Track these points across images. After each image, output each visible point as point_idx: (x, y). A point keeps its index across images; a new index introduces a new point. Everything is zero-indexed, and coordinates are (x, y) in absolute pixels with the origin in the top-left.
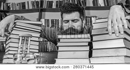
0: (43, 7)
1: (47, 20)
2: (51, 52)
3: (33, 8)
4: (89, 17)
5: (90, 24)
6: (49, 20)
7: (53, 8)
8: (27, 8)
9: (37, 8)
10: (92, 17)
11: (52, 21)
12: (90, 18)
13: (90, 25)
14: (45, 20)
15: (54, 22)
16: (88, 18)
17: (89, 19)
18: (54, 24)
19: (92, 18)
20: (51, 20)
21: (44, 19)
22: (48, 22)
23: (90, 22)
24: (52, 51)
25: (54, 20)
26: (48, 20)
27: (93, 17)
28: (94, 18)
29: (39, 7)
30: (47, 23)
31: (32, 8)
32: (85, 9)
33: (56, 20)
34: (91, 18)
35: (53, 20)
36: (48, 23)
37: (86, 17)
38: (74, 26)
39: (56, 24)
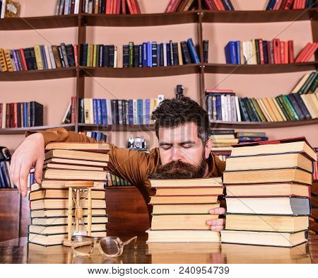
0: (86, 65)
1: (99, 102)
2: (113, 186)
3: (59, 65)
4: (212, 94)
5: (215, 113)
6: (105, 100)
7: (115, 66)
8: (40, 66)
9: (70, 65)
10: (222, 93)
11: (115, 104)
12: (216, 96)
13: (217, 116)
14: (95, 101)
15: (120, 108)
16: (210, 97)
17: (214, 99)
18: (120, 112)
19: (222, 97)
20: (112, 101)
21: (91, 100)
22: (103, 106)
23: (215, 109)
24: (117, 185)
25: (120, 103)
26: (103, 102)
27: (226, 94)
28: (228, 96)
29: (75, 64)
30: (99, 110)
31: (54, 67)
32: (203, 70)
33: (124, 101)
34: (218, 96)
35: (117, 101)
36: (103, 111)
37: (207, 94)
38: (183, 157)
39: (124, 112)
